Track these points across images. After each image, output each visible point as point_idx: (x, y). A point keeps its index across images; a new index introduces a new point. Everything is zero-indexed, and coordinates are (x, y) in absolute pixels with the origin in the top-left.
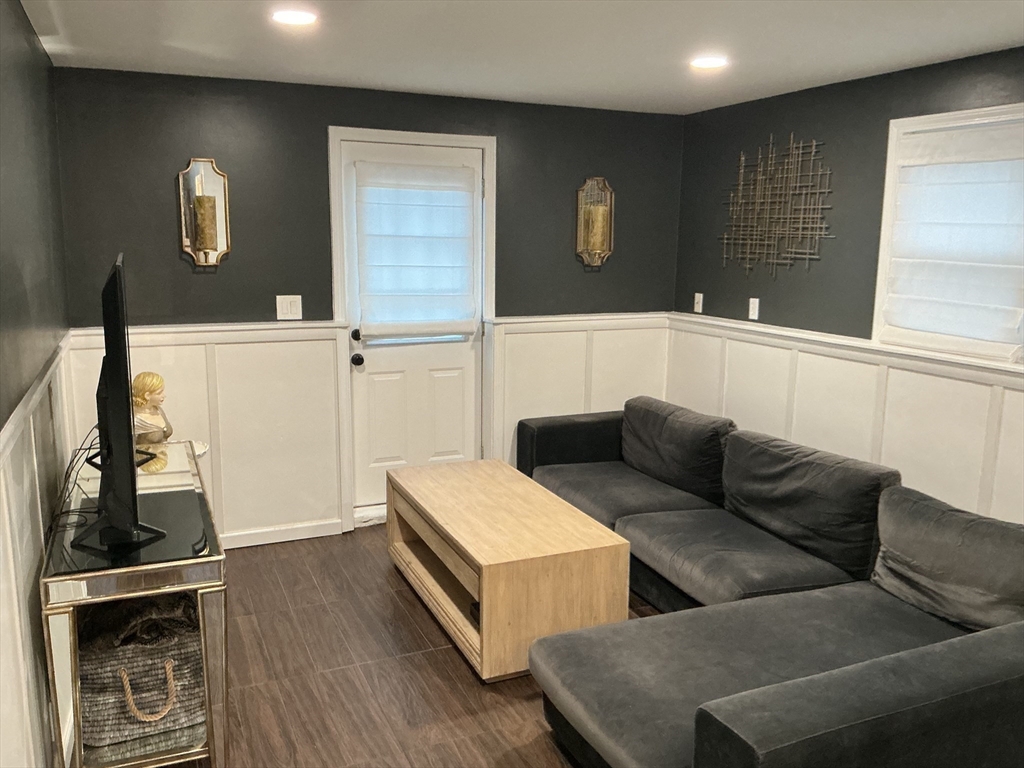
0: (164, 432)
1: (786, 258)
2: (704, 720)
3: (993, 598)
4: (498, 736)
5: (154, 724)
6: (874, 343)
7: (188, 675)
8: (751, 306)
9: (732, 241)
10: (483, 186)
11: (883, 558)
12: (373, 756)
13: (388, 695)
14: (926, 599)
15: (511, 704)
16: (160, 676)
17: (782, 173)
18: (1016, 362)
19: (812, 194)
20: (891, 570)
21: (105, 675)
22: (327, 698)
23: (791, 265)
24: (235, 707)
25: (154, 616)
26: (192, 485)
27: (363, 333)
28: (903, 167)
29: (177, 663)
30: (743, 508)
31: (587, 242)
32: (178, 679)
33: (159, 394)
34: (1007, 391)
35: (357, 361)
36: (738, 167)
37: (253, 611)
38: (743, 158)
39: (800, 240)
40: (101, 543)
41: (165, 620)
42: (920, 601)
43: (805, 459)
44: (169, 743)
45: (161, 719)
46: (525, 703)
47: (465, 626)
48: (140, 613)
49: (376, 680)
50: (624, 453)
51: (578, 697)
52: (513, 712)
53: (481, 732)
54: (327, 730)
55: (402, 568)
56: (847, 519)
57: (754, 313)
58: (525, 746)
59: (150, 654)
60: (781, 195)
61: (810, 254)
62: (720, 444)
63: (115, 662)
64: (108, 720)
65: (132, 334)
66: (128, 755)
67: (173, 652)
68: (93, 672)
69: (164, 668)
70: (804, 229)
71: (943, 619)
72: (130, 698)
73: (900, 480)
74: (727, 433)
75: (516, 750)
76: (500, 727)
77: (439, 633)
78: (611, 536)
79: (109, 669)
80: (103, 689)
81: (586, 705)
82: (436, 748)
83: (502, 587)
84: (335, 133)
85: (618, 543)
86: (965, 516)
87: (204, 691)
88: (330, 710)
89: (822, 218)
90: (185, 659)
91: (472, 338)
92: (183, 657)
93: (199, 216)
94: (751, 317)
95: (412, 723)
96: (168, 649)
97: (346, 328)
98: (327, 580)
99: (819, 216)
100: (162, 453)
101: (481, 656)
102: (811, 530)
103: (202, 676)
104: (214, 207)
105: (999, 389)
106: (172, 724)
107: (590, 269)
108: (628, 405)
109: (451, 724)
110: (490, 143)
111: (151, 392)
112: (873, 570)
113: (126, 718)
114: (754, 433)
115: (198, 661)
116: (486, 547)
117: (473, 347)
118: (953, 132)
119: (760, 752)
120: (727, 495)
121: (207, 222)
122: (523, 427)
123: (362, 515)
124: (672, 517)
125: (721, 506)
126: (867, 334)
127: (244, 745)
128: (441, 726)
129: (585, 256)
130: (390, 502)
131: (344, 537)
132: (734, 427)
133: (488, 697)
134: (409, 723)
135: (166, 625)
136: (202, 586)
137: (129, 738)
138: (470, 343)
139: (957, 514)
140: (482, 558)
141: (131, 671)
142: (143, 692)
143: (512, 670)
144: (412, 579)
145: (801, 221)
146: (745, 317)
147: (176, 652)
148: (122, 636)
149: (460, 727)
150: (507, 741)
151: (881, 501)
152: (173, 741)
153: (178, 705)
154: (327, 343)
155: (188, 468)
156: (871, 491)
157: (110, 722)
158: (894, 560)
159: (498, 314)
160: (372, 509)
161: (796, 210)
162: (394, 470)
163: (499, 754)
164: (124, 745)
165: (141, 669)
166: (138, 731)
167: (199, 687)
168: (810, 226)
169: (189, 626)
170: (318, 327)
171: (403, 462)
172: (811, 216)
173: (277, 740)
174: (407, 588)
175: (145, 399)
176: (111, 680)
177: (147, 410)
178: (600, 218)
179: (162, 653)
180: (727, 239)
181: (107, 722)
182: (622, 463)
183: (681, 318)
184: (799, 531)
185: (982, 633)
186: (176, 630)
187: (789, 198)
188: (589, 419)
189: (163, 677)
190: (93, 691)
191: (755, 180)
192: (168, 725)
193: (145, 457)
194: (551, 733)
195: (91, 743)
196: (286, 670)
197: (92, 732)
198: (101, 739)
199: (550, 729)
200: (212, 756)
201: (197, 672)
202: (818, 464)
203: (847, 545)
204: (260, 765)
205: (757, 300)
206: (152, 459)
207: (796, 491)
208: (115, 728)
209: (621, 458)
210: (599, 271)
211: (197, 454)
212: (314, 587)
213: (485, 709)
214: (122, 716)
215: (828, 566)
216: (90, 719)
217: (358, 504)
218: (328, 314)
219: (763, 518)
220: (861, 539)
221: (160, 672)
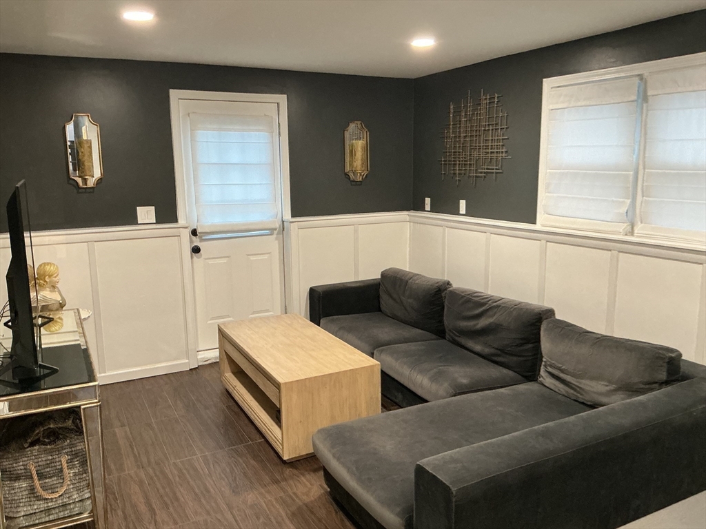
0: (60, 303)
1: (481, 173)
2: (420, 471)
3: (613, 387)
4: (294, 496)
5: (54, 500)
6: (537, 226)
7: (78, 465)
8: (461, 205)
9: (447, 162)
10: (279, 129)
11: (545, 366)
12: (208, 513)
13: (220, 474)
14: (572, 391)
15: (303, 475)
16: (58, 467)
17: (477, 116)
18: (626, 235)
19: (496, 129)
20: (550, 373)
21: (19, 468)
22: (177, 479)
23: (485, 177)
24: (113, 488)
25: (52, 426)
26: (78, 340)
27: (199, 231)
28: (552, 110)
29: (69, 457)
30: (457, 338)
31: (351, 165)
32: (70, 468)
33: (55, 277)
34: (621, 254)
35: (196, 250)
36: (449, 113)
37: (126, 424)
38: (452, 107)
39: (489, 160)
40: (14, 379)
41: (60, 428)
42: (567, 392)
43: (494, 304)
44: (66, 512)
45: (60, 496)
46: (312, 474)
47: (272, 425)
48: (42, 424)
49: (212, 466)
50: (381, 306)
51: (343, 464)
52: (304, 480)
53: (282, 494)
54: (177, 499)
55: (230, 391)
56: (521, 342)
57: (463, 210)
58: (312, 502)
59: (50, 452)
60: (476, 131)
61: (497, 169)
62: (442, 297)
63: (26, 459)
64: (22, 499)
65: (34, 237)
66: (37, 522)
67: (66, 450)
68: (10, 466)
69: (61, 461)
70: (491, 153)
71: (583, 403)
72: (37, 483)
73: (554, 314)
74: (446, 289)
75: (306, 505)
76: (295, 490)
77: (256, 431)
78: (368, 360)
79: (21, 463)
80: (18, 478)
81: (349, 470)
82: (252, 507)
83: (295, 397)
84: (174, 94)
85: (372, 364)
86: (595, 336)
87: (88, 476)
88: (179, 487)
89: (503, 145)
90: (75, 455)
91: (276, 232)
92: (73, 453)
93: (80, 154)
94: (461, 212)
95: (235, 491)
96: (63, 448)
97: (186, 228)
98: (179, 402)
99: (501, 144)
100: (59, 318)
101: (283, 446)
102: (499, 350)
103: (87, 466)
104: (90, 147)
105: (615, 253)
106: (67, 499)
107: (354, 183)
108: (383, 275)
109: (263, 491)
110: (282, 99)
111: (50, 276)
112: (539, 374)
113: (34, 497)
114: (463, 289)
115: (84, 456)
116: (284, 371)
117: (276, 239)
118: (582, 86)
119: (454, 489)
120: (447, 330)
121: (86, 158)
122: (312, 291)
123: (203, 356)
124: (412, 347)
125: (444, 338)
126: (533, 220)
127: (120, 512)
128: (256, 492)
129: (351, 175)
130: (221, 348)
131: (190, 372)
132: (451, 285)
133: (288, 471)
134: (233, 492)
135: (60, 431)
136: (84, 403)
137: (37, 511)
138: (275, 236)
139: (588, 334)
140: (280, 378)
141: (37, 464)
142: (46, 478)
143: (303, 453)
144: (237, 398)
145: (490, 147)
146: (457, 212)
147: (69, 450)
148: (29, 441)
149: (269, 492)
150: (299, 499)
151: (542, 329)
152: (68, 511)
153: (72, 486)
154: (175, 239)
155: (76, 329)
156: (536, 322)
157: (24, 500)
158: (551, 366)
159: (293, 216)
160: (209, 353)
161: (486, 140)
162: (224, 324)
163: (294, 508)
164: (34, 515)
165: (44, 463)
166: (43, 506)
167: (86, 473)
168: (495, 150)
169: (77, 432)
170: (166, 228)
171: (231, 319)
172: (496, 144)
173: (142, 508)
174: (234, 404)
175: (45, 281)
176: (23, 471)
177: (47, 289)
178: (359, 149)
179: (59, 451)
180: (444, 161)
181: (21, 501)
182: (380, 313)
183: (417, 214)
184: (493, 351)
185: (601, 409)
186: (68, 435)
187: (482, 133)
188: (358, 285)
189: (60, 467)
190: (10, 479)
191: (460, 121)
192: (65, 500)
193: (46, 320)
194: (330, 492)
195: (11, 515)
196: (149, 462)
197: (11, 507)
198: (18, 512)
199: (329, 490)
200: (96, 519)
201: (84, 463)
202: (503, 307)
203: (522, 359)
204: (131, 526)
205: (464, 201)
206: (50, 321)
207: (490, 324)
208: (27, 504)
209: (380, 310)
210: (361, 185)
211: (83, 317)
212: (170, 406)
213: (285, 480)
214: (32, 495)
215: (511, 373)
216: (10, 499)
217: (200, 349)
218: (174, 219)
219: (470, 344)
220: (530, 354)
221: (58, 464)
